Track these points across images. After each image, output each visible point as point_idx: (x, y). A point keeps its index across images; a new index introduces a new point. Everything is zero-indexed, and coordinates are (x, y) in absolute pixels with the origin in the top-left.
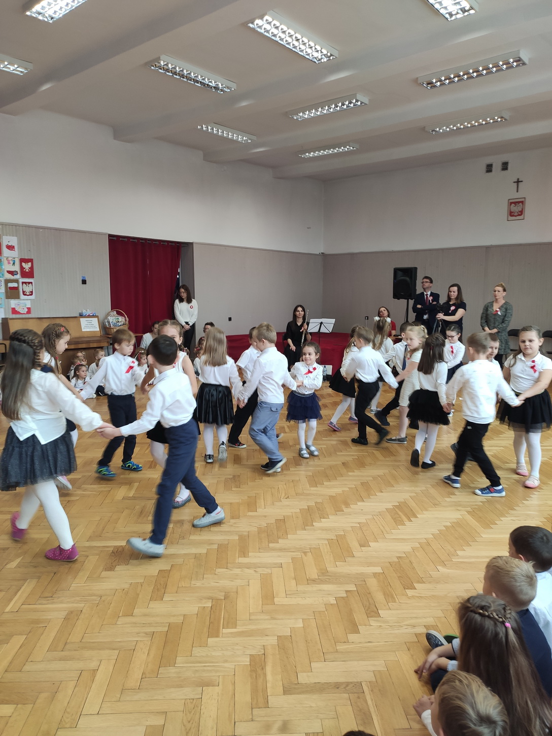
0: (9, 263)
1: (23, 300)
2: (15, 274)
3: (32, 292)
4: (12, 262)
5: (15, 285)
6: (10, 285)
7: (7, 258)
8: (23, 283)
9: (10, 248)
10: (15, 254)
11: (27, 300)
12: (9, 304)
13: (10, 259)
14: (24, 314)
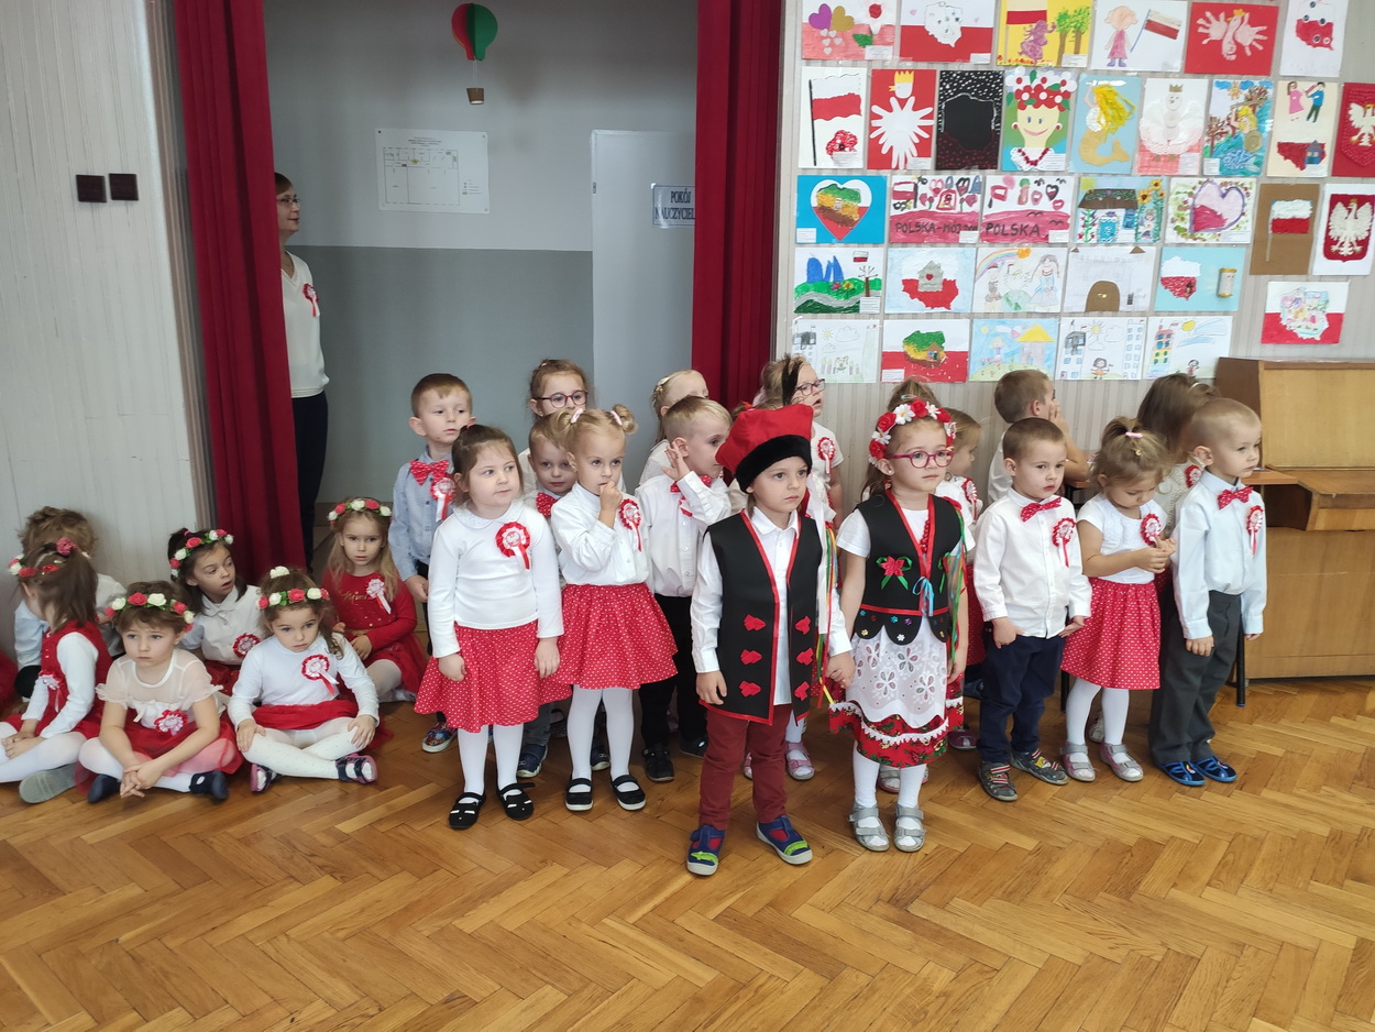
0: (1295, 107)
1: (1321, 278)
2: (1312, 161)
3: (1364, 243)
4: (1307, 103)
5: (1298, 209)
6: (1283, 210)
7: (1293, 82)
8: (1335, 199)
9: (1315, 32)
10: (1325, 65)
11: (1336, 278)
12: (1260, 296)
13: (1302, 86)
14: (1311, 341)
